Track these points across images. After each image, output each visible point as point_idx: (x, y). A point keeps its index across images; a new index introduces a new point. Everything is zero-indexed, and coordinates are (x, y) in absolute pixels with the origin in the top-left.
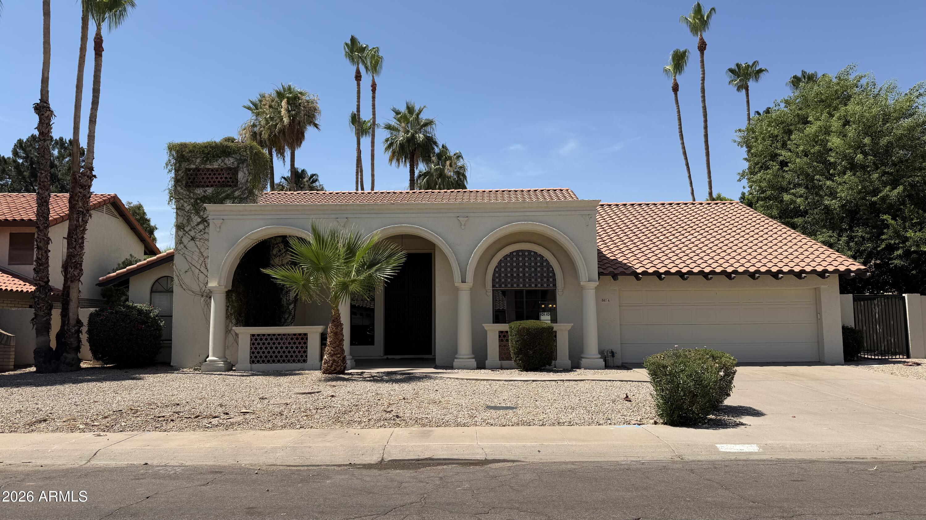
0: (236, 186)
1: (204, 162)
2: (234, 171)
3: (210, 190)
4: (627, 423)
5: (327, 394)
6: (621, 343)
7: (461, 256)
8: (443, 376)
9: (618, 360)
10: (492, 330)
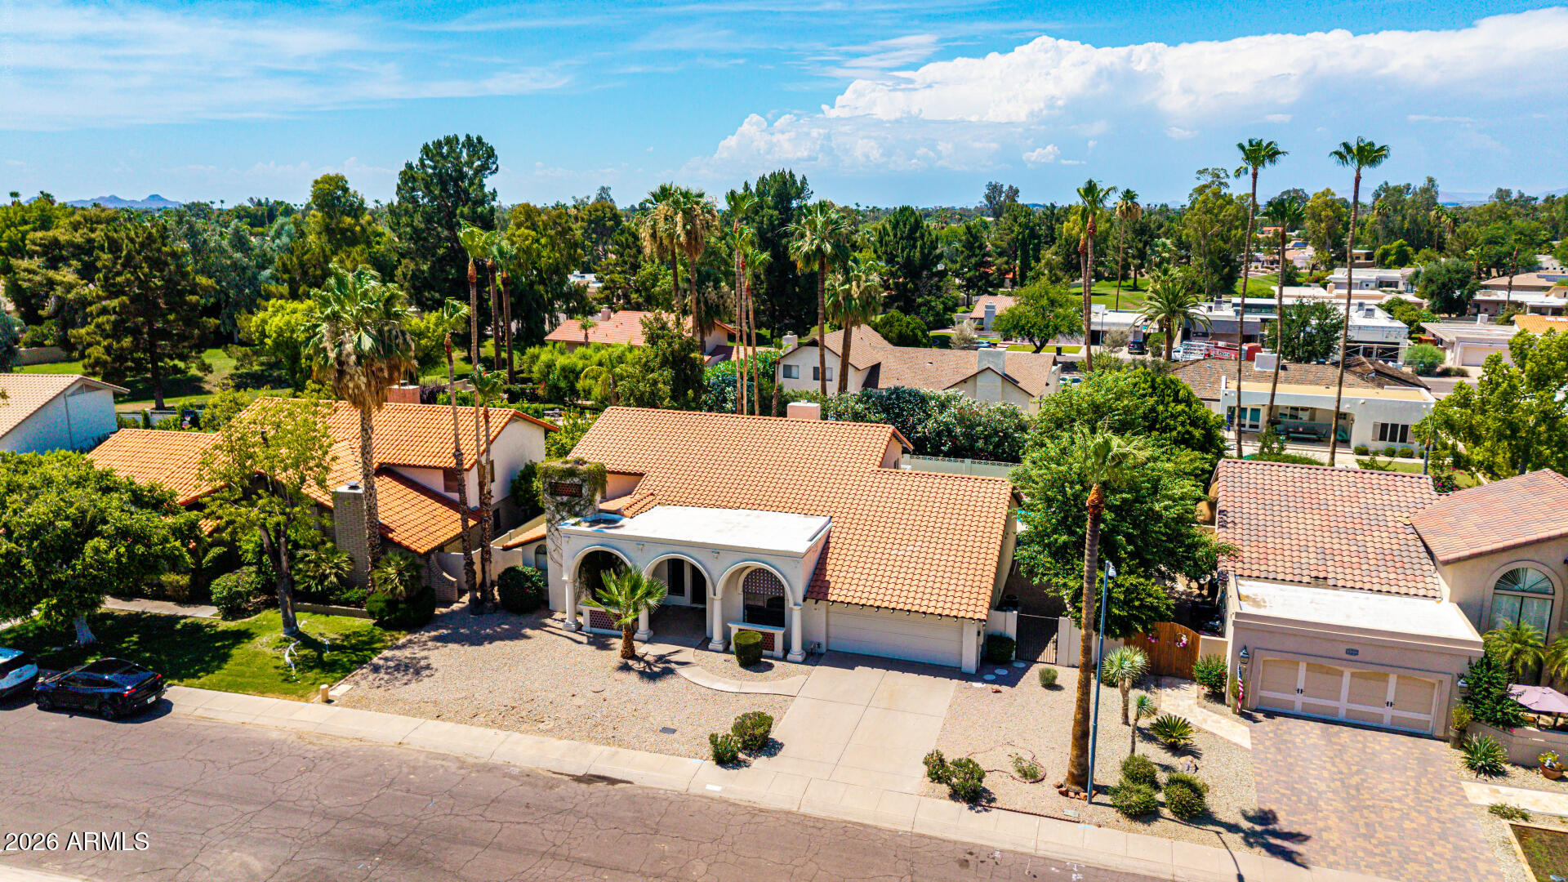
0: (581, 497)
1: (560, 479)
2: (580, 487)
3: (565, 498)
4: (701, 758)
5: (606, 694)
6: (828, 637)
7: (715, 577)
8: (682, 671)
9: (823, 649)
10: (734, 629)
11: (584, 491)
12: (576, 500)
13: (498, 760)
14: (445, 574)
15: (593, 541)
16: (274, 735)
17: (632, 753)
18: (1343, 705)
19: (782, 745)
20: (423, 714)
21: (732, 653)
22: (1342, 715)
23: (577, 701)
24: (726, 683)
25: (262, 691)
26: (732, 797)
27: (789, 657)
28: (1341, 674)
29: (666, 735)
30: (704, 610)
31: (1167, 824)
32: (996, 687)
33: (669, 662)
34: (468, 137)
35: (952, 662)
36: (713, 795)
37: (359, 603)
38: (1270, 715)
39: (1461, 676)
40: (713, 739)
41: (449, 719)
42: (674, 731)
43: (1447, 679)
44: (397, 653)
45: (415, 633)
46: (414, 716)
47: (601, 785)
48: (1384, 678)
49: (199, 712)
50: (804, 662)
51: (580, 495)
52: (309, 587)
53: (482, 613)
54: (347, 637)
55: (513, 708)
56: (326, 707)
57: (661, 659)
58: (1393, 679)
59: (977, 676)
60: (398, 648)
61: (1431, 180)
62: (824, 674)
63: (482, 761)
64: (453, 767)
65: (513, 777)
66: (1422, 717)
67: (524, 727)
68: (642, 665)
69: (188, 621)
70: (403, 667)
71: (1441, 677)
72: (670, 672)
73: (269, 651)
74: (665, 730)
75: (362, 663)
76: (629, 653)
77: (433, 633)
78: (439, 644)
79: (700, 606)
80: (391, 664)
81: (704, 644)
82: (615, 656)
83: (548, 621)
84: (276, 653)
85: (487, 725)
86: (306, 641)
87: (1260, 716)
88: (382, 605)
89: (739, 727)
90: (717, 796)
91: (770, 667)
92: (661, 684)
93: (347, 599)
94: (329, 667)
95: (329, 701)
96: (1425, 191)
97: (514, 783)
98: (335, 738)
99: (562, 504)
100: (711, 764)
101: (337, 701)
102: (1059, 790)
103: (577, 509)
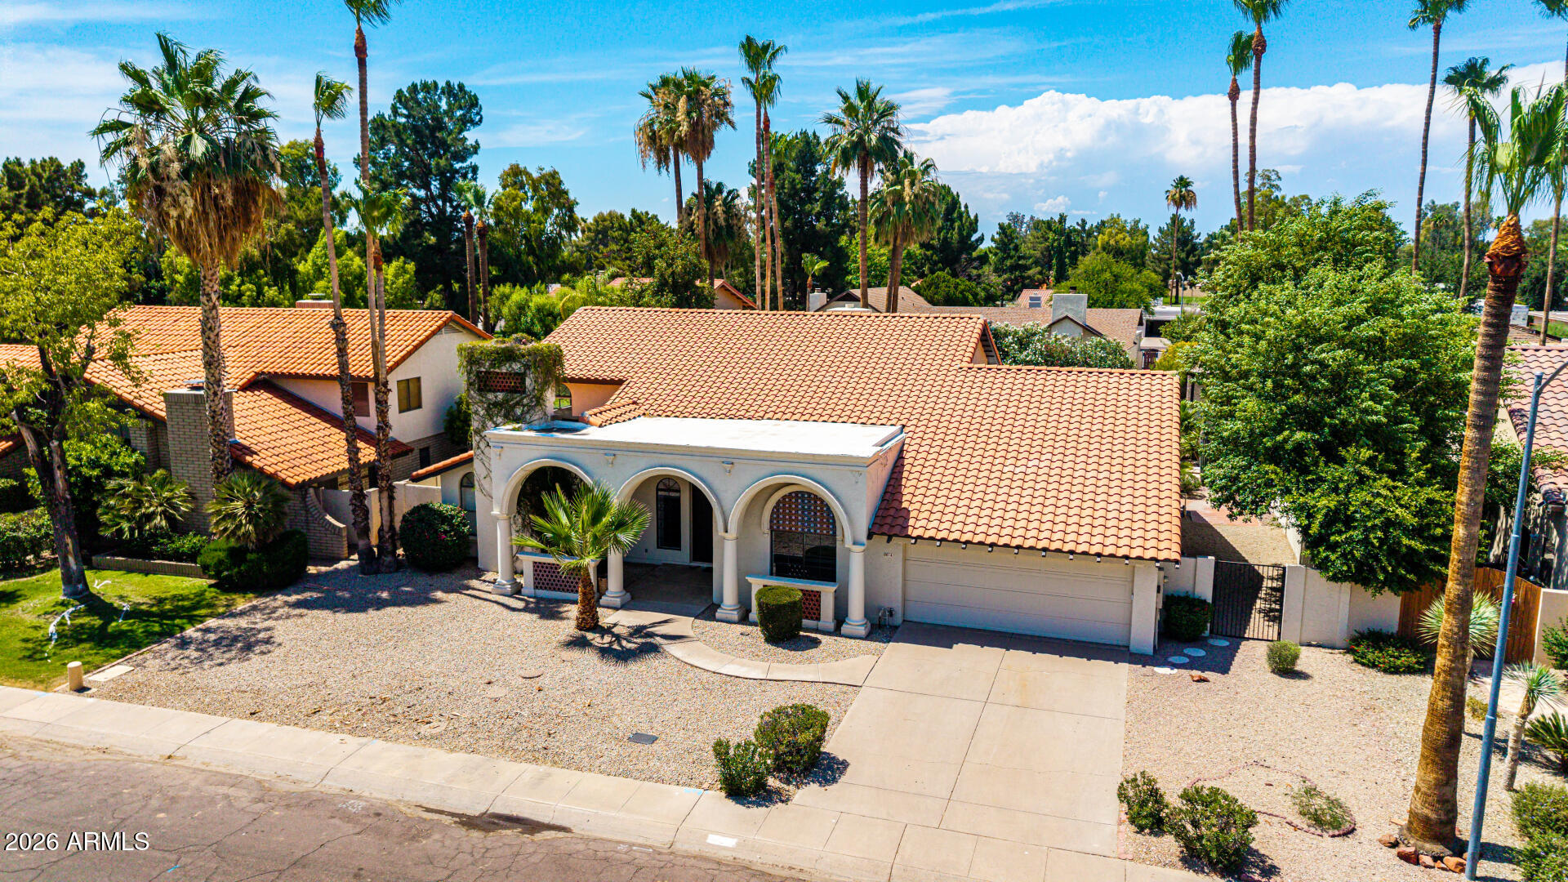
0: (524, 392)
1: (492, 366)
2: (521, 377)
3: (500, 396)
4: (700, 786)
5: (545, 681)
6: (904, 600)
7: (726, 503)
8: (674, 649)
9: (898, 619)
10: (757, 584)
11: (528, 381)
12: (517, 397)
13: (332, 786)
14: (328, 517)
15: (538, 452)
19: (845, 765)
20: (228, 710)
21: (755, 624)
23: (495, 691)
24: (743, 665)
26: (756, 859)
27: (845, 629)
29: (638, 747)
30: (710, 570)
32: (1196, 673)
33: (652, 635)
34: (448, 83)
35: (1113, 635)
36: (721, 855)
37: (193, 555)
40: (721, 749)
41: (271, 718)
42: (653, 739)
44: (229, 623)
45: (267, 596)
46: (213, 713)
47: (510, 834)
50: (868, 637)
51: (520, 389)
52: (120, 531)
53: (377, 572)
54: (161, 601)
55: (384, 700)
56: (72, 698)
57: (638, 631)
59: (1155, 658)
60: (233, 615)
62: (900, 654)
63: (303, 788)
67: (394, 730)
68: (608, 639)
70: (227, 641)
72: (654, 649)
73: (30, 618)
74: (638, 738)
75: (167, 634)
76: (590, 623)
77: (294, 598)
78: (297, 611)
79: (705, 565)
80: (212, 637)
81: (709, 611)
82: (567, 627)
83: (474, 583)
84: (40, 621)
85: (331, 729)
86: (94, 606)
88: (222, 555)
89: (770, 729)
90: (727, 856)
91: (816, 643)
92: (635, 667)
93: (176, 551)
94: (110, 641)
95: (81, 690)
99: (496, 404)
100: (716, 801)
101: (94, 690)
102: (1395, 851)
103: (518, 411)
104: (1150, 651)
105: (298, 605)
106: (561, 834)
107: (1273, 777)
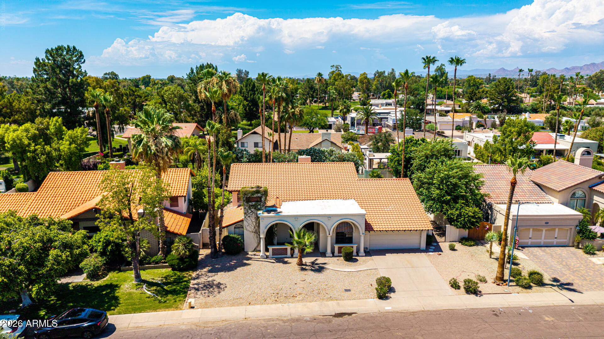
1: (251, 195)
3: (254, 203)
4: (371, 298)
5: (308, 281)
6: (370, 245)
7: (329, 227)
8: (327, 267)
9: (368, 250)
10: (336, 247)
11: (262, 199)
12: (259, 203)
13: (295, 316)
15: (274, 219)
16: (184, 327)
17: (345, 302)
18: (542, 241)
20: (241, 304)
21: (339, 257)
22: (542, 244)
23: (300, 286)
24: (347, 268)
25: (155, 309)
27: (360, 254)
28: (542, 230)
29: (349, 292)
31: (535, 288)
32: (437, 253)
33: (318, 264)
34: (69, 47)
35: (416, 246)
36: (390, 311)
38: (523, 247)
39: (577, 226)
41: (255, 304)
42: (349, 290)
43: (573, 228)
44: (198, 281)
45: (196, 271)
46: (238, 305)
47: (346, 316)
48: (554, 230)
49: (131, 325)
50: (365, 256)
51: (261, 201)
53: (217, 257)
54: (166, 278)
55: (278, 294)
56: (192, 310)
57: (313, 263)
58: (557, 230)
59: (426, 251)
60: (196, 279)
61: (393, 70)
62: (377, 259)
63: (289, 317)
64: (281, 323)
65: (309, 321)
66: (565, 240)
67: (290, 300)
68: (310, 267)
69: (74, 284)
70: (209, 286)
71: (571, 227)
72: (323, 268)
73: (134, 291)
74: (346, 290)
75: (187, 288)
76: (300, 264)
77: (205, 270)
78: (213, 274)
80: (201, 286)
82: (294, 265)
83: (249, 256)
84: (139, 291)
85: (275, 303)
86: (150, 284)
87: (520, 248)
90: (392, 311)
91: (356, 260)
92: (325, 273)
94: (174, 292)
95: (193, 308)
96: (392, 73)
97: (313, 323)
98: (213, 323)
99: (252, 206)
100: (377, 300)
101: (196, 307)
102: (495, 284)
103: (259, 207)
104: (425, 249)
105: (210, 271)
106: (356, 314)
107: (468, 274)
